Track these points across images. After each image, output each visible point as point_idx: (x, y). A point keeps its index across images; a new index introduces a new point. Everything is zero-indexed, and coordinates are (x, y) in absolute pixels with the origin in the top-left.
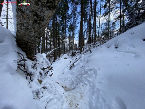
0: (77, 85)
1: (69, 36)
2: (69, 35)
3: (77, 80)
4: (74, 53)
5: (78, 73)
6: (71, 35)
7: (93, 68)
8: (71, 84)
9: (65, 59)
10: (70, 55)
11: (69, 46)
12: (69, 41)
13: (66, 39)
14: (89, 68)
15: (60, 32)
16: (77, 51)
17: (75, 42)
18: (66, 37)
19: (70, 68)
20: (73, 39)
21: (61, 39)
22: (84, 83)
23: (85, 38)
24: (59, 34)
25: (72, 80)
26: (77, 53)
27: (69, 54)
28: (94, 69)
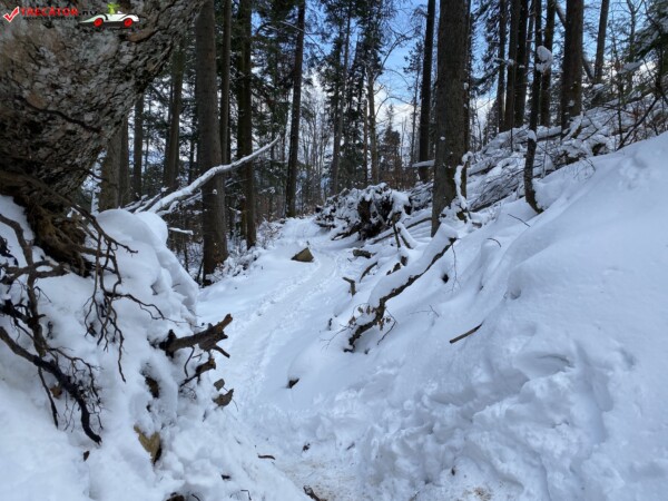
0: (421, 484)
1: (334, 59)
2: (328, 49)
3: (420, 447)
4: (374, 208)
5: (432, 388)
6: (352, 55)
7: (573, 348)
8: (371, 471)
9: (295, 258)
10: (340, 225)
11: (330, 149)
12: (334, 101)
13: (309, 82)
14: (539, 345)
15: (256, 20)
16: (401, 197)
17: (380, 115)
18: (304, 67)
19: (351, 341)
20: (370, 88)
21: (259, 82)
22: (495, 472)
23: (478, 75)
24: (244, 42)
25: (375, 440)
26: (398, 207)
27: (331, 218)
28: (581, 350)
